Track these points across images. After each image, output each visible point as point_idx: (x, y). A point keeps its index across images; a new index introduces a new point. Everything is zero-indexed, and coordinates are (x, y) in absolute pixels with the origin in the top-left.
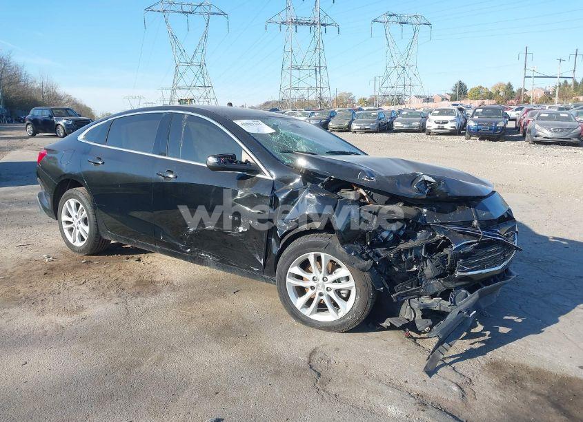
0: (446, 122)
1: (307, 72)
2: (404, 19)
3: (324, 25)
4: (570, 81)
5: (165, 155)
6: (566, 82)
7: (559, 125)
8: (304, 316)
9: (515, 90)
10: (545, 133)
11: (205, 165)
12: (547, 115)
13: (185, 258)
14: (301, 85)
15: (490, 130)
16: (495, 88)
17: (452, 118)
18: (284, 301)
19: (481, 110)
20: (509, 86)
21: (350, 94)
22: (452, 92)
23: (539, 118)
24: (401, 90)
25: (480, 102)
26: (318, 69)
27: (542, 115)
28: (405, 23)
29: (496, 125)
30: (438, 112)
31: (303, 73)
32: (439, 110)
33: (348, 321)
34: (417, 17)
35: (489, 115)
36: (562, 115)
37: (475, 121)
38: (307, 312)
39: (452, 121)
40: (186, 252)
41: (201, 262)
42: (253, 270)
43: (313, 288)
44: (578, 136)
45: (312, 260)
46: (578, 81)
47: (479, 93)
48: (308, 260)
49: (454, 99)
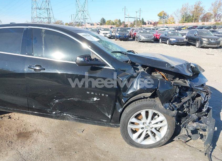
0: (107, 34)
1: (44, 11)
4: (138, 20)
5: (33, 55)
6: (137, 20)
7: (147, 35)
8: (137, 143)
9: (121, 22)
10: (143, 38)
11: (75, 63)
12: (142, 32)
13: (52, 117)
14: (41, 16)
15: (124, 37)
16: (115, 21)
17: (109, 32)
18: (126, 137)
19: (120, 29)
20: (120, 21)
21: (61, 21)
22: (100, 22)
23: (140, 33)
24: (82, 21)
25: (111, 26)
26: (48, 10)
27: (141, 31)
29: (126, 35)
30: (103, 30)
31: (41, 11)
32: (103, 29)
33: (162, 142)
35: (122, 31)
36: (147, 32)
37: (118, 33)
38: (139, 141)
39: (109, 33)
40: (53, 114)
41: (63, 118)
42: (103, 121)
43: (142, 128)
44: (153, 39)
45: (143, 113)
46: (141, 19)
47: (109, 23)
48: (140, 114)
49: (101, 24)
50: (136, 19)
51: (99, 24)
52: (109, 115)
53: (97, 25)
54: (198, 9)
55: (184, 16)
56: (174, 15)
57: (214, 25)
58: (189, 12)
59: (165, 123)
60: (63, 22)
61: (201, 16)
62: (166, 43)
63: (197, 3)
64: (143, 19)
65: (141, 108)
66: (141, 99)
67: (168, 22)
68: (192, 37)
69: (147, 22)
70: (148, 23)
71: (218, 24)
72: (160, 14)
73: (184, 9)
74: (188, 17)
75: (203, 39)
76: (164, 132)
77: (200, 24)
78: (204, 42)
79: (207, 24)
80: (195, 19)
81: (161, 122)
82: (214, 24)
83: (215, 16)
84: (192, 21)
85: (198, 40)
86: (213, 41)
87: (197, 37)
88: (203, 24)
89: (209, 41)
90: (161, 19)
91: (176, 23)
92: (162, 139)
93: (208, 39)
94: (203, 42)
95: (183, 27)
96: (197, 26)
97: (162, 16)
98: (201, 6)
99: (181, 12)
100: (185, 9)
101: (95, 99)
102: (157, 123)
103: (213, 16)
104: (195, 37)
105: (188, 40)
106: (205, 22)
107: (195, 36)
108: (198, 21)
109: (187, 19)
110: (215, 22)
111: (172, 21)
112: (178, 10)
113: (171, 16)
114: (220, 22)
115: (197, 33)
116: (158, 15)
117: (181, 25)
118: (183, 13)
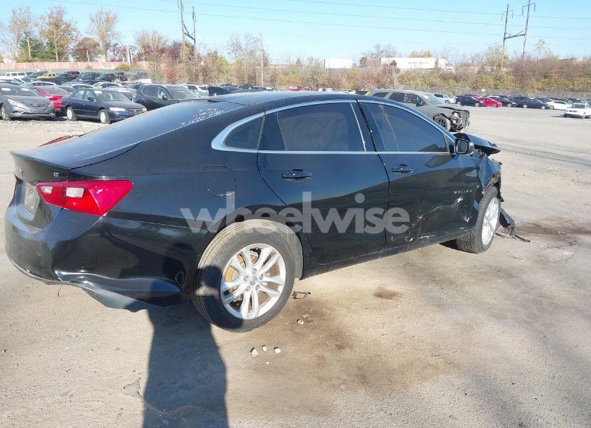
44: (53, 111)
52: (467, 218)
54: (60, 26)
55: (25, 42)
57: (118, 72)
58: (36, 33)
61: (72, 46)
62: (99, 121)
63: (55, 11)
71: (127, 68)
73: (21, 23)
74: (37, 46)
79: (96, 67)
80: (60, 54)
82: (116, 69)
83: (107, 46)
84: (52, 58)
95: (41, 74)
96: (77, 73)
99: (12, 30)
101: (459, 200)
103: (101, 47)
107: (164, 99)
108: (67, 60)
109: (36, 51)
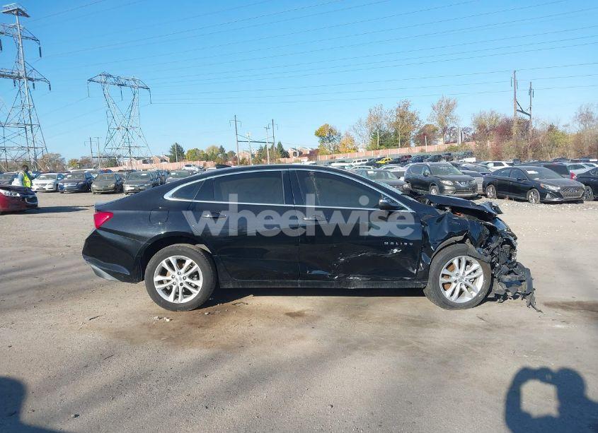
1: (15, 130)
2: (123, 81)
3: (30, 79)
6: (266, 146)
8: (451, 302)
9: (227, 152)
16: (208, 150)
20: (222, 150)
21: (58, 155)
22: (169, 154)
26: (28, 127)
28: (123, 85)
31: (8, 131)
34: (134, 80)
38: (453, 299)
40: (333, 280)
42: (406, 279)
43: (456, 282)
45: (456, 262)
46: (276, 145)
47: (195, 155)
48: (451, 264)
49: (173, 160)
50: (263, 145)
51: (168, 159)
52: (414, 270)
53: (162, 161)
54: (405, 117)
55: (375, 134)
56: (353, 134)
57: (447, 153)
58: (385, 125)
59: (481, 271)
60: (62, 157)
61: (414, 133)
63: (402, 105)
64: (280, 145)
65: (452, 256)
66: (452, 244)
67: (341, 150)
68: (417, 179)
69: (291, 152)
70: (295, 154)
71: (456, 149)
72: (320, 130)
73: (374, 119)
74: (385, 136)
75: (444, 182)
76: (480, 284)
77: (415, 150)
78: (447, 188)
79: (430, 149)
80: (402, 141)
81: (475, 271)
82: (446, 150)
83: (445, 130)
84: (395, 145)
85: (434, 185)
86: (463, 185)
87: (431, 178)
88: (422, 151)
89: (455, 185)
90: (323, 142)
91: (360, 150)
92: (479, 294)
93: (453, 180)
94: (443, 187)
95: (379, 159)
96: (410, 156)
97: (326, 134)
98: (411, 110)
99: (367, 125)
100: (377, 118)
101: (396, 251)
102: (470, 274)
103: (440, 131)
104: (427, 179)
105: (412, 186)
106: (425, 145)
107: (426, 176)
108: (408, 145)
109: (384, 140)
110: (447, 146)
111: (350, 147)
112: (360, 121)
113: (347, 135)
114: (456, 145)
115: (427, 171)
116: (317, 134)
117: (373, 155)
118: (372, 129)
